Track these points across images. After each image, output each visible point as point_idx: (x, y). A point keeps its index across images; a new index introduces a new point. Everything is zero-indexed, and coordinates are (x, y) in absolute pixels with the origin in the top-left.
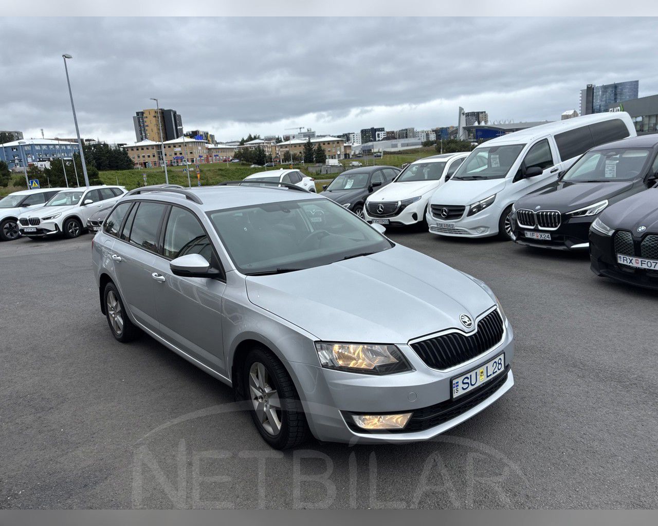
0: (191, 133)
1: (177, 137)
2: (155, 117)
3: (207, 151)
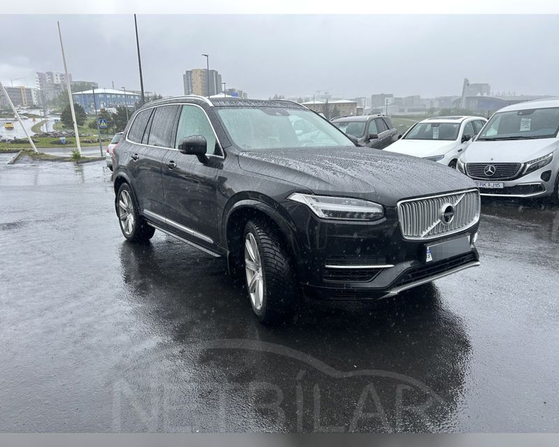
0: (228, 90)
1: (217, 94)
2: (201, 75)
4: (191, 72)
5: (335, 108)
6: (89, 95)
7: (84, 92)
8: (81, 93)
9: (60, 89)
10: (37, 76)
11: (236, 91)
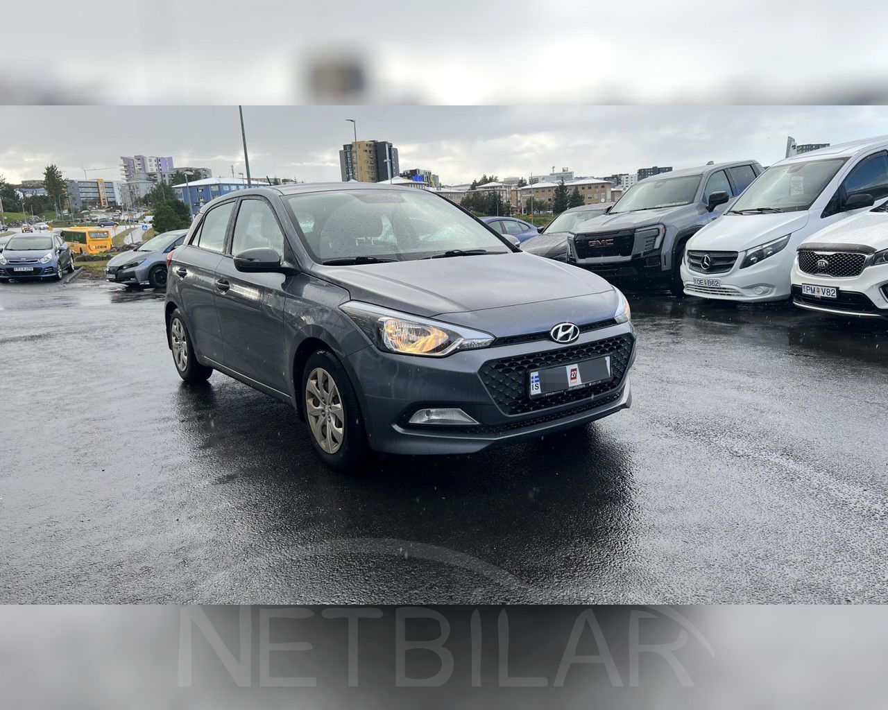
1: (392, 176)
2: (366, 151)
4: (351, 146)
5: (576, 192)
6: (197, 187)
8: (185, 185)
10: (122, 162)
11: (422, 173)
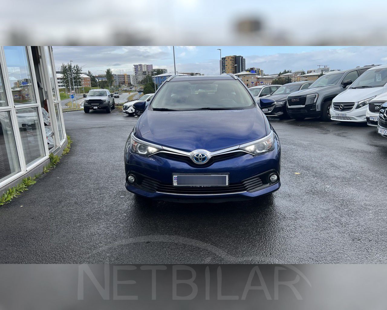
0: (250, 69)
1: (242, 71)
2: (231, 60)
3: (257, 79)
4: (225, 58)
6: (161, 77)
7: (158, 76)
9: (146, 74)
10: (134, 67)
11: (256, 69)
